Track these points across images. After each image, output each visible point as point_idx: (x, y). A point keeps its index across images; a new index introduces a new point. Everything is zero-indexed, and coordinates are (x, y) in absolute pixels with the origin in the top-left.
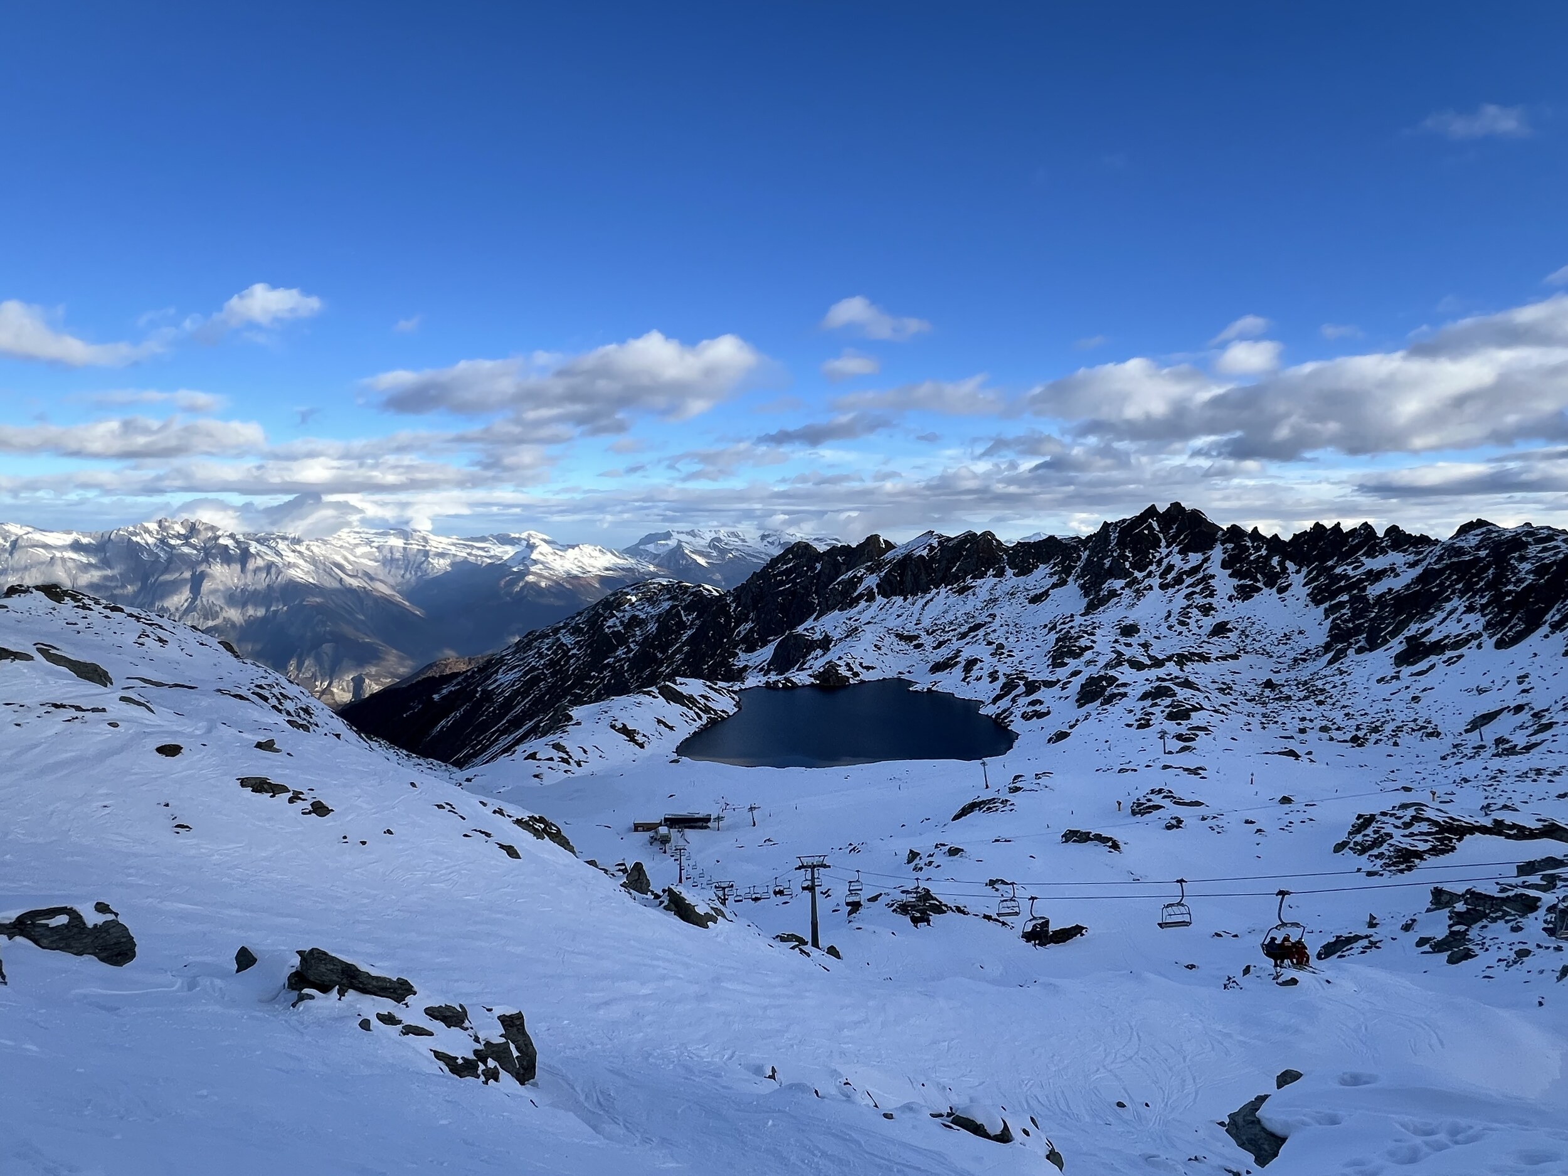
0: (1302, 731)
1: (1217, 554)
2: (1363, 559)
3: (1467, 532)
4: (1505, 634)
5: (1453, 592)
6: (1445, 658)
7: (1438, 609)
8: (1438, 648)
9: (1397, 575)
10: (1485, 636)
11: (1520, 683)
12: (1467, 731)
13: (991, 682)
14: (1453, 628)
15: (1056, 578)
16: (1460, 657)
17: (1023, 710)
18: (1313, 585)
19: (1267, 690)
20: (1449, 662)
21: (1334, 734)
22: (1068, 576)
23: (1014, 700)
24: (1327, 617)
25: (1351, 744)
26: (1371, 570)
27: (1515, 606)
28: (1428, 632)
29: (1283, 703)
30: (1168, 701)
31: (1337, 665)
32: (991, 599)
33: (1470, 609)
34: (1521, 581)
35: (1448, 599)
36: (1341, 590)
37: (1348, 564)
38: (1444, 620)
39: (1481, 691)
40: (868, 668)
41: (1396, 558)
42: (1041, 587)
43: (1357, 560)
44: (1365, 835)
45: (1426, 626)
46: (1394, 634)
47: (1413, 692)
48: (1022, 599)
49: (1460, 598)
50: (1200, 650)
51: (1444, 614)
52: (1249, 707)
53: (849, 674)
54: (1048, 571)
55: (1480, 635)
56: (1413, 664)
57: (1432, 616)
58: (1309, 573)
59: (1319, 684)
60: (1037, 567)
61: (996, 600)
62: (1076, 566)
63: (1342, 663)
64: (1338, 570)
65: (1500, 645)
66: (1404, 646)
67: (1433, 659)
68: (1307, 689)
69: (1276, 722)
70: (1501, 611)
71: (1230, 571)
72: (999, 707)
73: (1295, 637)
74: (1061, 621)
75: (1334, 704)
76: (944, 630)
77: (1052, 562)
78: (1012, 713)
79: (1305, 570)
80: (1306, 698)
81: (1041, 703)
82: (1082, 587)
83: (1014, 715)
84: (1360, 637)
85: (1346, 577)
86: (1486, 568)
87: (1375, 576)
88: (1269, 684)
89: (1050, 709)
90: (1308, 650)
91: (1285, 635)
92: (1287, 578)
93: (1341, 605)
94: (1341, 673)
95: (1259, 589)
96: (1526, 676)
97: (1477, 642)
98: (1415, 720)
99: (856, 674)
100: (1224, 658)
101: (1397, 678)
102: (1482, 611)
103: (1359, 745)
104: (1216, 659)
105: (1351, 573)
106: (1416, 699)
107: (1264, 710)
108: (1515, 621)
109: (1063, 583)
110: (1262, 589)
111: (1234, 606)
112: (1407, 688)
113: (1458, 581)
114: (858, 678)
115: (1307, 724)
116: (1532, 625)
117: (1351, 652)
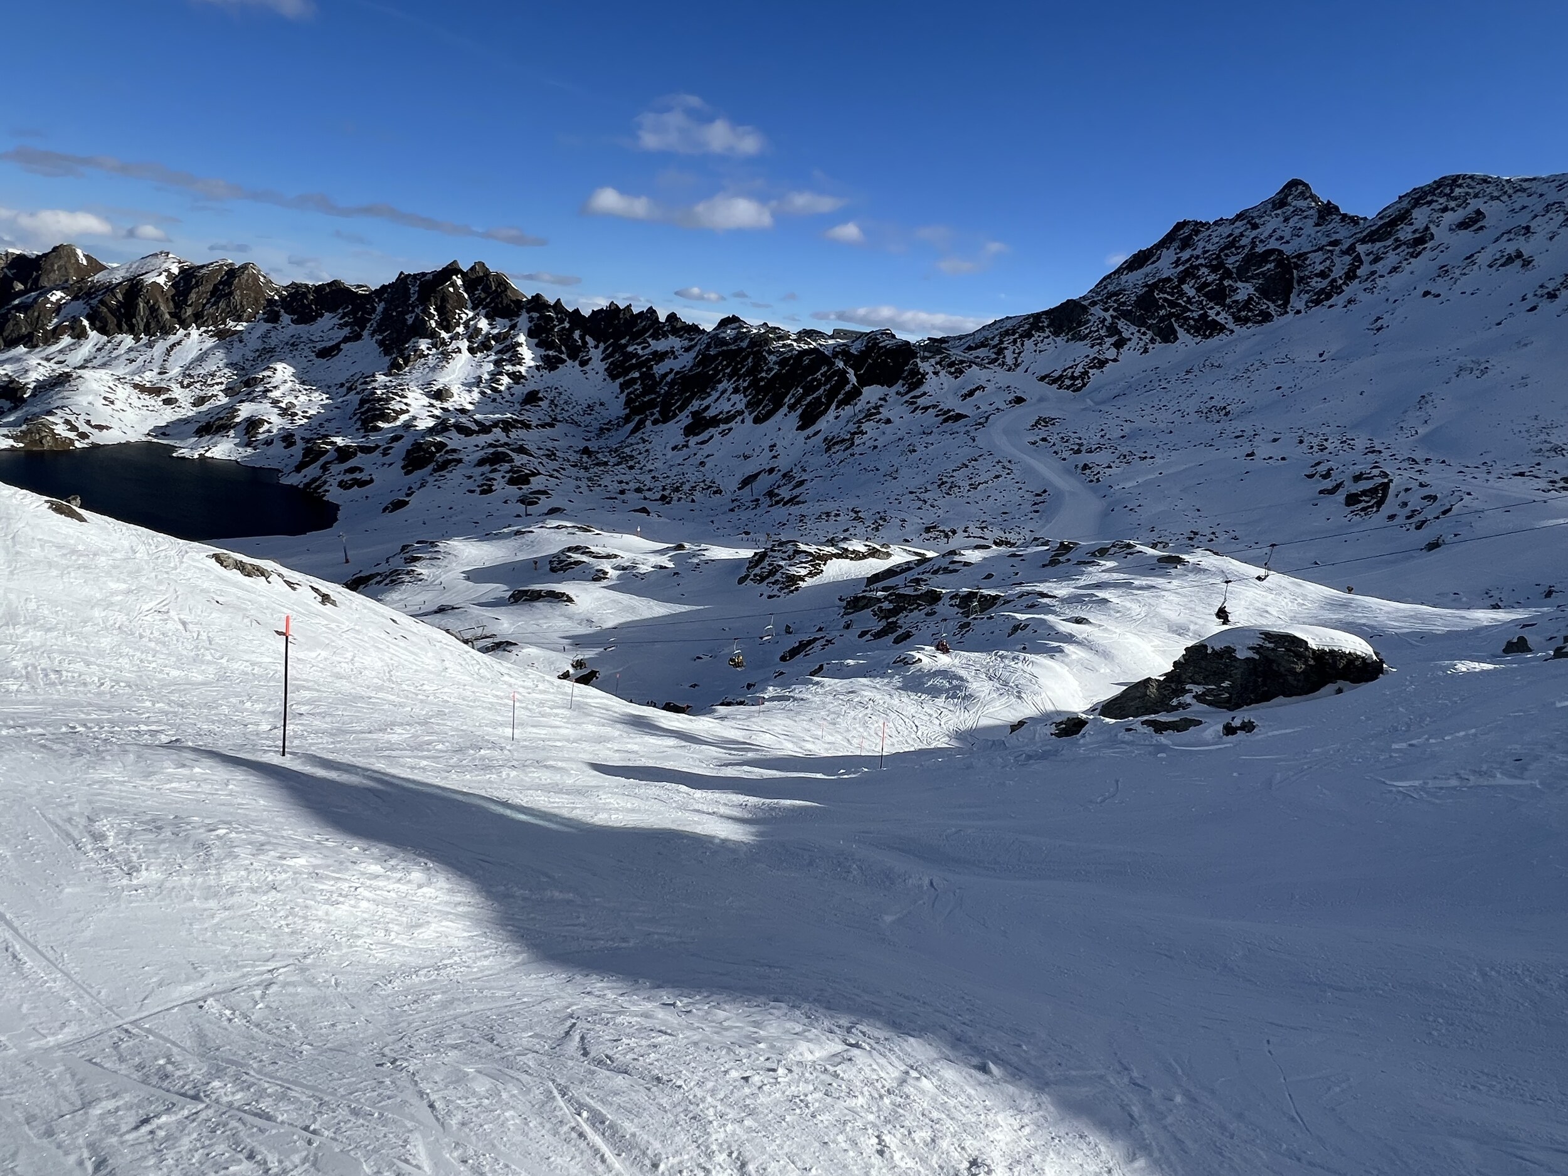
0: (622, 492)
1: (523, 320)
2: (649, 340)
3: (726, 325)
4: (759, 412)
5: (724, 376)
6: (720, 430)
7: (713, 389)
8: (714, 422)
9: (676, 358)
10: (746, 414)
11: (771, 451)
12: (739, 489)
13: (285, 448)
14: (725, 406)
15: (346, 331)
16: (730, 429)
17: (339, 478)
18: (609, 361)
19: (585, 456)
20: (723, 433)
21: (648, 494)
22: (363, 329)
23: (324, 468)
24: (622, 392)
25: (660, 502)
26: (656, 352)
27: (765, 390)
28: (707, 407)
29: (602, 468)
30: (507, 466)
31: (639, 434)
32: (264, 349)
33: (736, 391)
34: (771, 369)
35: (720, 381)
36: (633, 367)
37: (638, 344)
38: (718, 398)
39: (746, 457)
40: (100, 428)
41: (673, 342)
42: (330, 339)
43: (645, 341)
44: (762, 568)
45: (705, 403)
46: (681, 409)
47: (700, 457)
48: (307, 352)
49: (729, 381)
50: (521, 418)
51: (718, 394)
52: (573, 471)
53: (72, 435)
54: (336, 321)
55: (743, 412)
56: (697, 434)
57: (709, 395)
58: (606, 349)
59: (627, 450)
60: (322, 315)
61: (272, 350)
62: (371, 319)
63: (643, 433)
64: (630, 349)
65: (757, 420)
66: (690, 420)
67: (712, 430)
68: (618, 455)
69: (600, 485)
70: (758, 394)
71: (536, 340)
72: (305, 476)
73: (597, 408)
74: (362, 380)
75: (641, 469)
76: (205, 383)
77: (340, 311)
78: (325, 482)
79: (602, 346)
80: (619, 464)
81: (361, 470)
82: (381, 343)
83: (328, 484)
84: (655, 411)
85: (636, 355)
86: (746, 358)
87: (660, 357)
88: (586, 451)
89: (374, 477)
90: (611, 421)
91: (589, 406)
92: (588, 352)
93: (633, 381)
94: (644, 441)
95: (563, 361)
96: (774, 445)
97: (741, 418)
98: (704, 481)
99: (83, 436)
100: (543, 426)
101: (687, 446)
102: (744, 393)
103: (668, 503)
104: (536, 427)
105: (640, 352)
106: (702, 464)
107: (587, 475)
108: (765, 402)
109: (357, 337)
110: (566, 361)
111: (542, 376)
112: (695, 454)
113: (727, 366)
114: (86, 441)
115: (624, 486)
116: (778, 406)
117: (648, 423)
